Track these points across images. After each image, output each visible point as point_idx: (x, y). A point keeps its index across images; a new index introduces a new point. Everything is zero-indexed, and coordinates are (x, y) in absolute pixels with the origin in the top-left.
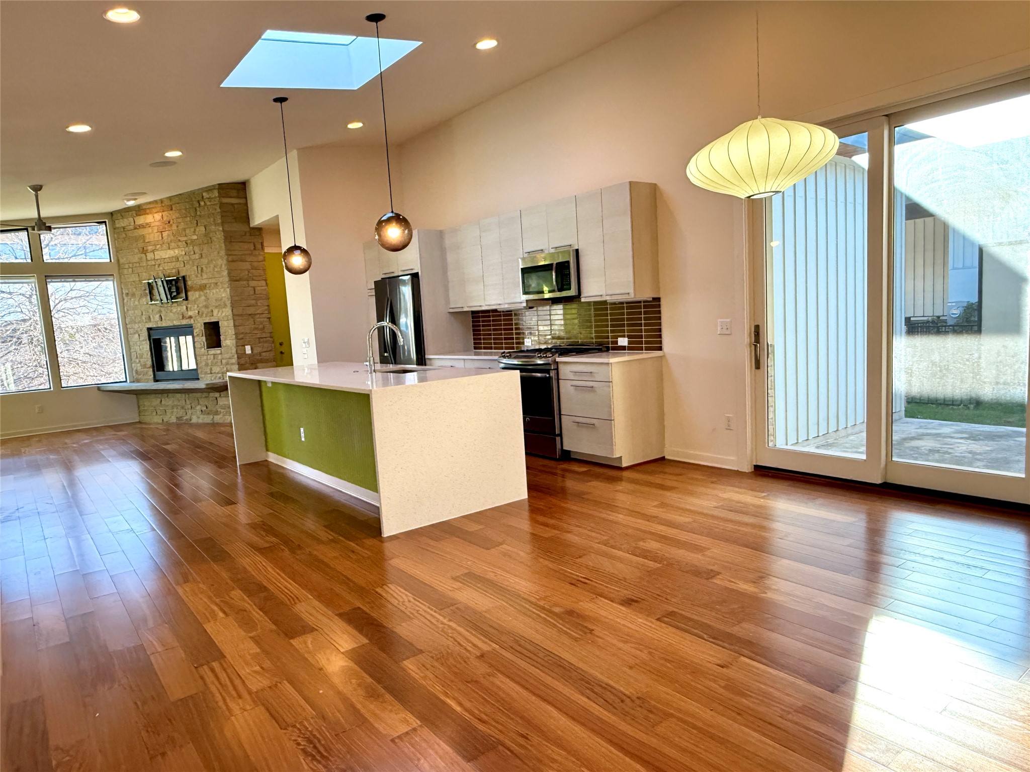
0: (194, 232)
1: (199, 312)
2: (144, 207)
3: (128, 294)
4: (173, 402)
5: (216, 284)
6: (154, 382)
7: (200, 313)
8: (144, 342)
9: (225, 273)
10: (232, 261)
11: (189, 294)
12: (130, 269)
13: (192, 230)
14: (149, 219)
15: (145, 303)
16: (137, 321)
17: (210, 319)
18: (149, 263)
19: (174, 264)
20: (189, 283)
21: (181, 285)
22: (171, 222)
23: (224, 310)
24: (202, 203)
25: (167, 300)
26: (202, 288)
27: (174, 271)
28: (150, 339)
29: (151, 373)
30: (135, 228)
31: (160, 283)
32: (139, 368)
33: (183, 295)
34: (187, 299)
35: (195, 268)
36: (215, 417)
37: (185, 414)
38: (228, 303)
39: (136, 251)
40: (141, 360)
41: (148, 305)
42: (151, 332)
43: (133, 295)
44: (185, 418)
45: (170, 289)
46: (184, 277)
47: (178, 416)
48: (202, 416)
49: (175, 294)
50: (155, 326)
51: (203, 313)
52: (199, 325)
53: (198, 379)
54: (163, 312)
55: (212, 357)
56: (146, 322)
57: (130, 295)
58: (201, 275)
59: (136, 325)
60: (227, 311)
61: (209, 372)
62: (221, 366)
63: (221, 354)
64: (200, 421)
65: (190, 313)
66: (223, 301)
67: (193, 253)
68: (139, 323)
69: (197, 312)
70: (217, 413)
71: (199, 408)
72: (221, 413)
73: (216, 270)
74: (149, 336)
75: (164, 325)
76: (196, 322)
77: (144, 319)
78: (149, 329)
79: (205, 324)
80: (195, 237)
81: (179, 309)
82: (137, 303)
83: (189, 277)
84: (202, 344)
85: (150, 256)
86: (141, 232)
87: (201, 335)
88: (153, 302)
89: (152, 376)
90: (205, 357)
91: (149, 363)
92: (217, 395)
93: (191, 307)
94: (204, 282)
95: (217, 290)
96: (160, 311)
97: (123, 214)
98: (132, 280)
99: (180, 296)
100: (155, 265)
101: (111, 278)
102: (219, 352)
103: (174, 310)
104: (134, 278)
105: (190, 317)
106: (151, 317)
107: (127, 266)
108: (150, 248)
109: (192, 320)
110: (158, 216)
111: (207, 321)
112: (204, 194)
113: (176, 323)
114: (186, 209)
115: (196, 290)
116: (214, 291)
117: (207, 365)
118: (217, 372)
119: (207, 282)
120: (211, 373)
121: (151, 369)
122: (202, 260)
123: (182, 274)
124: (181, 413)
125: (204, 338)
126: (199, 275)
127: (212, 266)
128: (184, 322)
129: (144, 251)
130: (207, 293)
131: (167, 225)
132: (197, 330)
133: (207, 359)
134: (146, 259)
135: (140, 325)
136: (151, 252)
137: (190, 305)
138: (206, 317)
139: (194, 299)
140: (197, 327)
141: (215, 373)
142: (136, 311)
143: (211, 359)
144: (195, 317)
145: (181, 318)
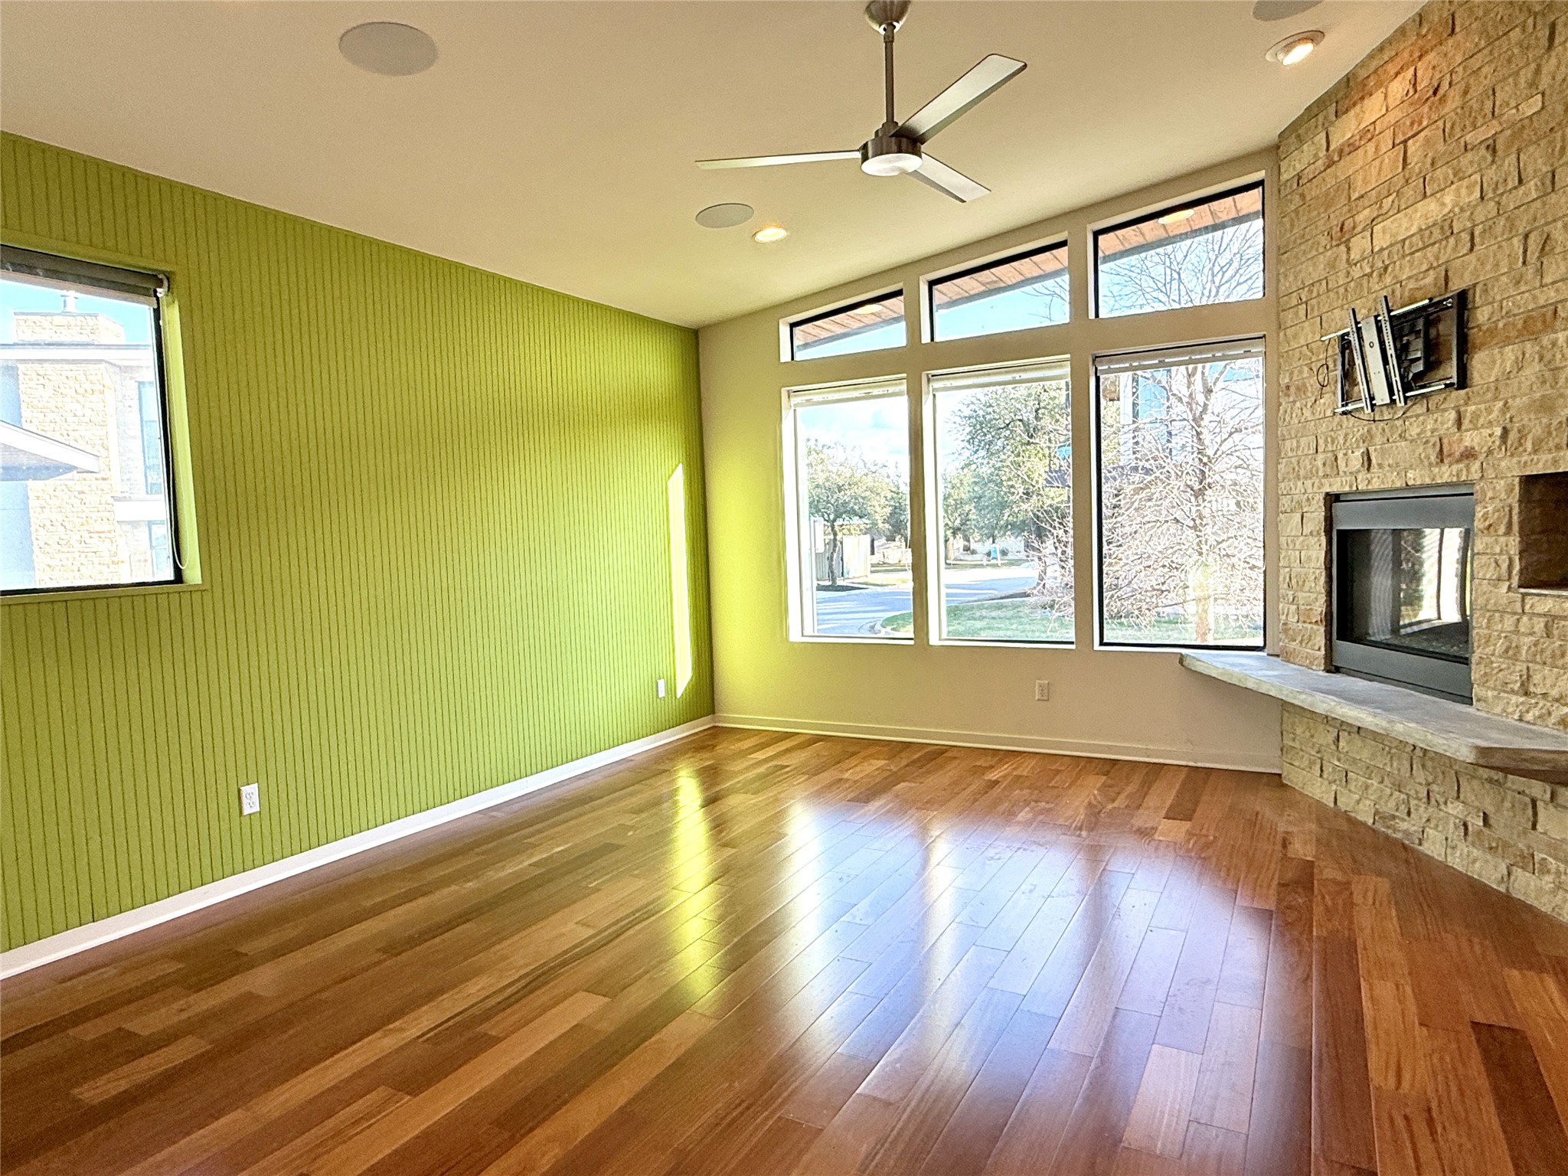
0: (1534, 80)
1: (1505, 432)
2: (1363, 73)
3: (1288, 387)
4: (1373, 756)
6: (1328, 671)
7: (1513, 436)
8: (1313, 540)
11: (1480, 364)
12: (1302, 310)
13: (1528, 79)
14: (1371, 109)
15: (1329, 413)
16: (1302, 472)
17: (1555, 462)
18: (1356, 272)
19: (1430, 252)
20: (1482, 315)
21: (1448, 328)
22: (1445, 87)
25: (1391, 393)
26: (1537, 325)
27: (1429, 279)
28: (1328, 531)
29: (1320, 640)
30: (1331, 162)
31: (1370, 335)
32: (1293, 619)
33: (1451, 371)
34: (1463, 382)
35: (1517, 242)
36: (1518, 872)
37: (1403, 809)
39: (1324, 240)
40: (1300, 594)
41: (1337, 418)
42: (1337, 506)
43: (1301, 389)
44: (1401, 827)
45: (1402, 351)
46: (1464, 298)
47: (1381, 806)
48: (1463, 848)
49: (1419, 367)
50: (1347, 489)
51: (1522, 437)
52: (1500, 484)
53: (1468, 700)
54: (1378, 439)
55: (1539, 625)
56: (1326, 476)
57: (1293, 389)
58: (1540, 272)
59: (1300, 483)
61: (1517, 686)
64: (1457, 862)
65: (1471, 439)
67: (1513, 181)
68: (1306, 478)
69: (1498, 431)
70: (1527, 860)
71: (1455, 809)
74: (1329, 520)
75: (1376, 485)
76: (1490, 473)
77: (1319, 463)
78: (1332, 499)
79: (1529, 482)
80: (1536, 104)
81: (1430, 425)
82: (1307, 413)
83: (1485, 291)
84: (1505, 566)
85: (1360, 245)
86: (1345, 168)
87: (1502, 529)
88: (1350, 407)
89: (1323, 652)
90: (1509, 622)
91: (1320, 606)
92: (1539, 789)
93: (1476, 416)
94: (1552, 295)
96: (1368, 438)
97: (1302, 131)
98: (1303, 342)
99: (1440, 373)
100: (1370, 275)
101: (1258, 348)
103: (1414, 431)
104: (1310, 333)
105: (1469, 455)
106: (1340, 456)
108: (1364, 216)
109: (1475, 466)
110: (1400, 87)
111: (1542, 465)
113: (1415, 477)
115: (1507, 341)
117: (1511, 652)
120: (1527, 694)
121: (1322, 629)
122: (1553, 198)
123: (1457, 284)
124: (1392, 804)
125: (1514, 543)
126: (1530, 271)
128: (1446, 474)
129: (1343, 235)
130: (1554, 344)
131: (1426, 109)
132: (1490, 508)
133: (1517, 632)
134: (1348, 260)
135: (1308, 483)
136: (1363, 230)
137: (1473, 408)
138: (1535, 451)
139: (1492, 379)
140: (1490, 494)
141: (1545, 695)
142: (1303, 441)
143: (1532, 634)
144: (1490, 452)
145: (1433, 458)
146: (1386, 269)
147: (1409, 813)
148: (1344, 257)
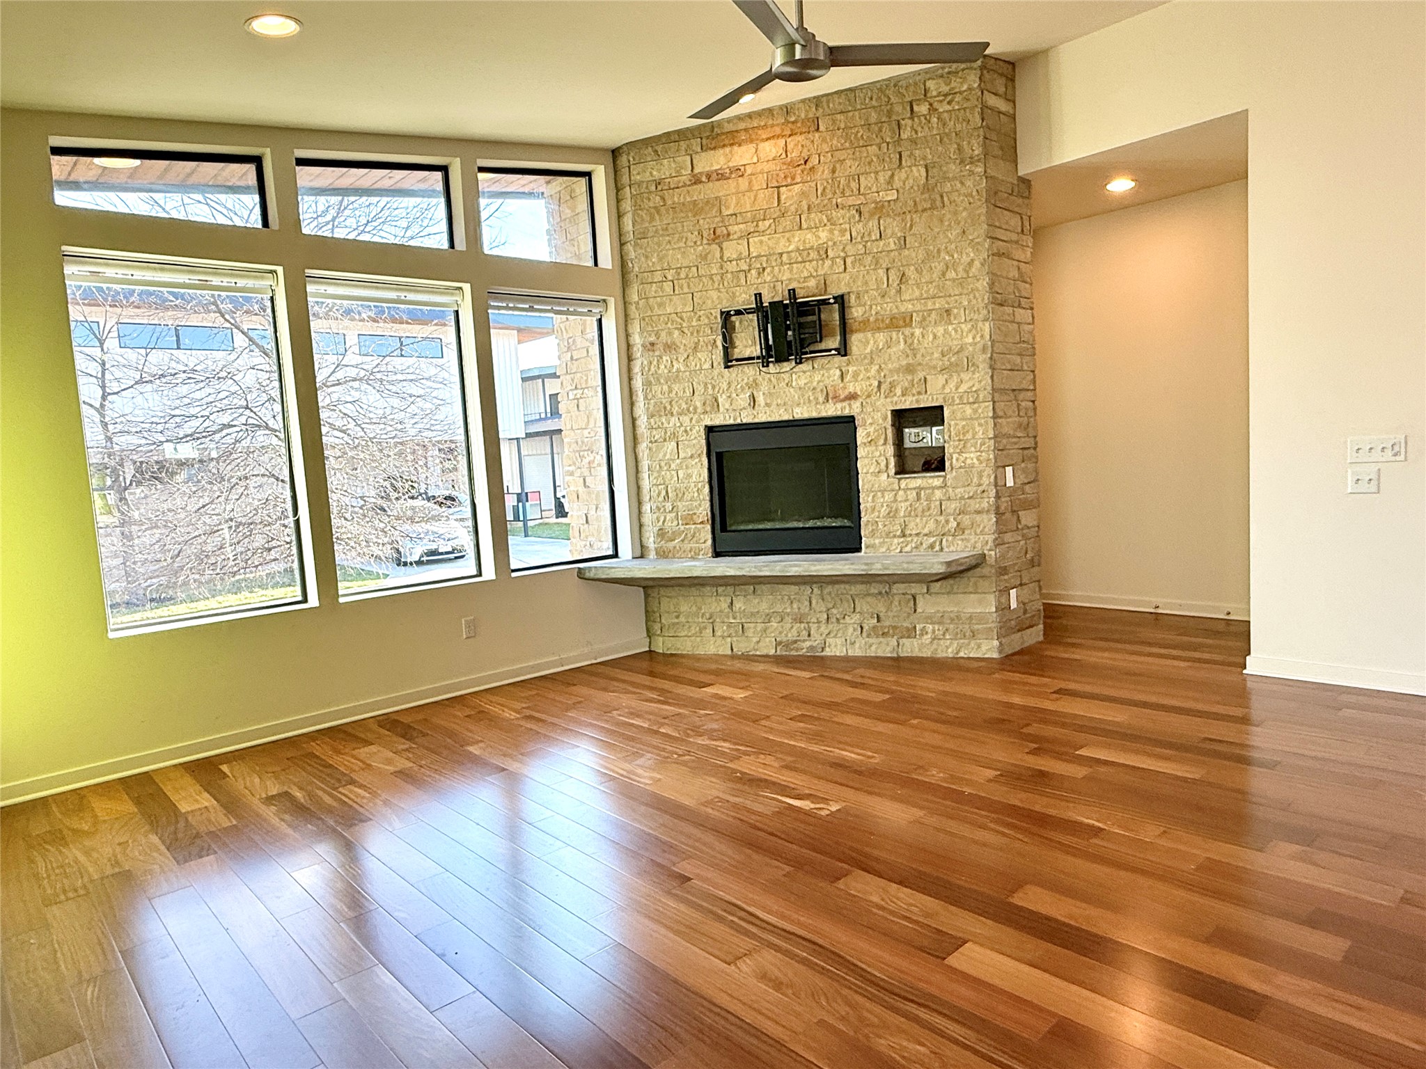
0: (890, 181)
1: (880, 383)
3: (652, 344)
4: (770, 606)
5: (948, 311)
6: (717, 557)
7: (885, 387)
8: (690, 462)
9: (983, 283)
10: (1000, 255)
11: (855, 340)
12: (668, 287)
13: (883, 177)
14: (742, 155)
15: (707, 366)
16: (675, 411)
17: (917, 401)
18: (732, 267)
19: (809, 266)
20: (856, 312)
21: (831, 316)
22: (814, 161)
23: (965, 376)
24: (922, 109)
26: (899, 322)
27: (812, 283)
28: (708, 454)
29: (706, 535)
30: (697, 181)
32: (670, 524)
33: (835, 342)
34: (843, 351)
35: (881, 272)
36: (904, 641)
37: (805, 633)
38: (982, 360)
39: (694, 237)
40: (680, 504)
41: (717, 370)
42: (719, 435)
43: (669, 347)
44: (808, 644)
46: (841, 300)
47: (782, 638)
48: (859, 641)
50: (731, 421)
51: (892, 386)
52: (878, 416)
53: (858, 549)
54: (761, 386)
55: (912, 495)
56: (705, 412)
57: (658, 347)
58: (899, 291)
59: (674, 420)
60: (978, 380)
61: (899, 533)
62: (942, 518)
63: (944, 486)
64: (856, 651)
65: (852, 388)
66: (966, 353)
67: (876, 235)
68: (680, 414)
69: (876, 383)
70: (911, 633)
71: (852, 619)
72: (924, 632)
73: (951, 274)
74: (711, 446)
75: (761, 418)
76: (869, 409)
77: (699, 404)
78: (710, 430)
79: (897, 412)
80: (892, 195)
81: (817, 377)
82: (677, 366)
83: (858, 297)
84: (883, 464)
85: (731, 249)
86: (711, 190)
87: (882, 441)
88: (734, 363)
89: (710, 542)
90: (889, 497)
91: (702, 510)
92: (917, 589)
93: (856, 375)
94: (907, 307)
95: (950, 328)
96: (755, 385)
97: (659, 148)
98: (668, 311)
100: (748, 271)
101: (595, 307)
102: (937, 482)
104: (679, 305)
105: (852, 397)
106: (723, 399)
107: (658, 276)
108: (737, 229)
109: (857, 404)
110: (771, 149)
111: (904, 405)
112: (930, 84)
114: (868, 125)
115: (876, 329)
116: (940, 330)
117: (892, 514)
118: (926, 531)
119: (918, 307)
120: (904, 536)
121: (709, 527)
122: (905, 252)
123: (835, 291)
124: (794, 632)
125: (891, 449)
126: (892, 291)
127: (938, 267)
128: (831, 410)
129: (717, 238)
130: (912, 334)
131: (799, 170)
132: (871, 429)
133: (895, 500)
134: (721, 258)
135: (685, 419)
136: (739, 238)
137: (855, 368)
138: (903, 395)
139: (868, 350)
140: (870, 421)
141: (917, 535)
142: (676, 387)
143: (906, 500)
144: (869, 396)
145: (821, 399)
146: (764, 269)
147: (809, 635)
148: (718, 255)
